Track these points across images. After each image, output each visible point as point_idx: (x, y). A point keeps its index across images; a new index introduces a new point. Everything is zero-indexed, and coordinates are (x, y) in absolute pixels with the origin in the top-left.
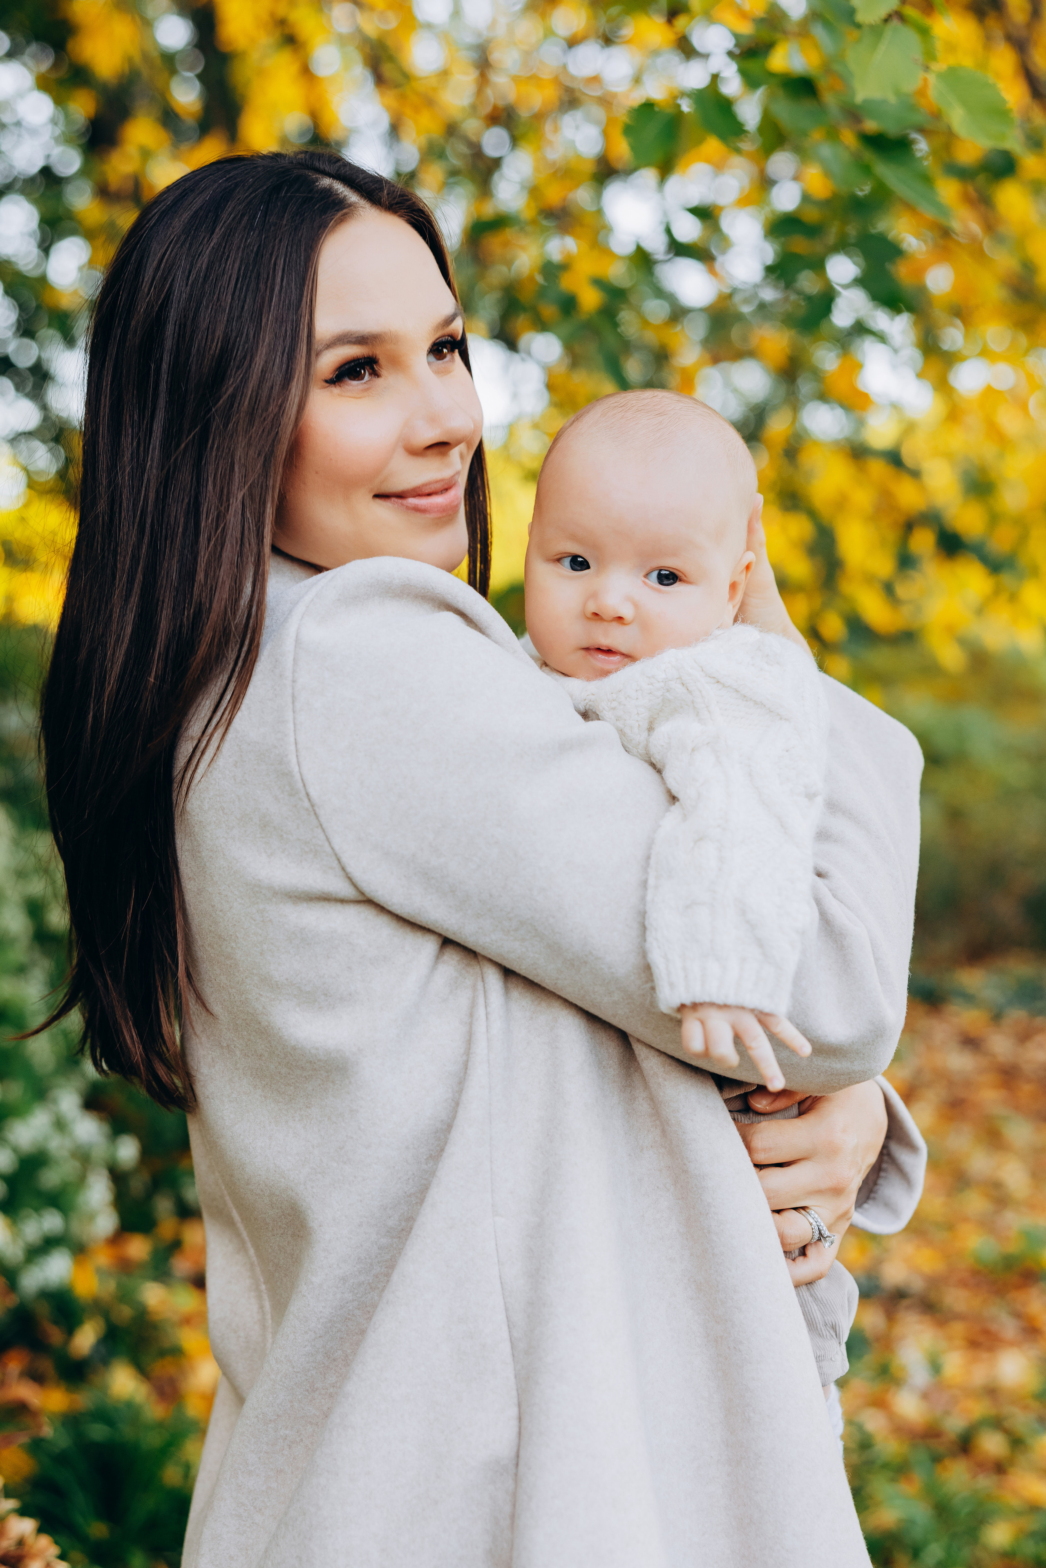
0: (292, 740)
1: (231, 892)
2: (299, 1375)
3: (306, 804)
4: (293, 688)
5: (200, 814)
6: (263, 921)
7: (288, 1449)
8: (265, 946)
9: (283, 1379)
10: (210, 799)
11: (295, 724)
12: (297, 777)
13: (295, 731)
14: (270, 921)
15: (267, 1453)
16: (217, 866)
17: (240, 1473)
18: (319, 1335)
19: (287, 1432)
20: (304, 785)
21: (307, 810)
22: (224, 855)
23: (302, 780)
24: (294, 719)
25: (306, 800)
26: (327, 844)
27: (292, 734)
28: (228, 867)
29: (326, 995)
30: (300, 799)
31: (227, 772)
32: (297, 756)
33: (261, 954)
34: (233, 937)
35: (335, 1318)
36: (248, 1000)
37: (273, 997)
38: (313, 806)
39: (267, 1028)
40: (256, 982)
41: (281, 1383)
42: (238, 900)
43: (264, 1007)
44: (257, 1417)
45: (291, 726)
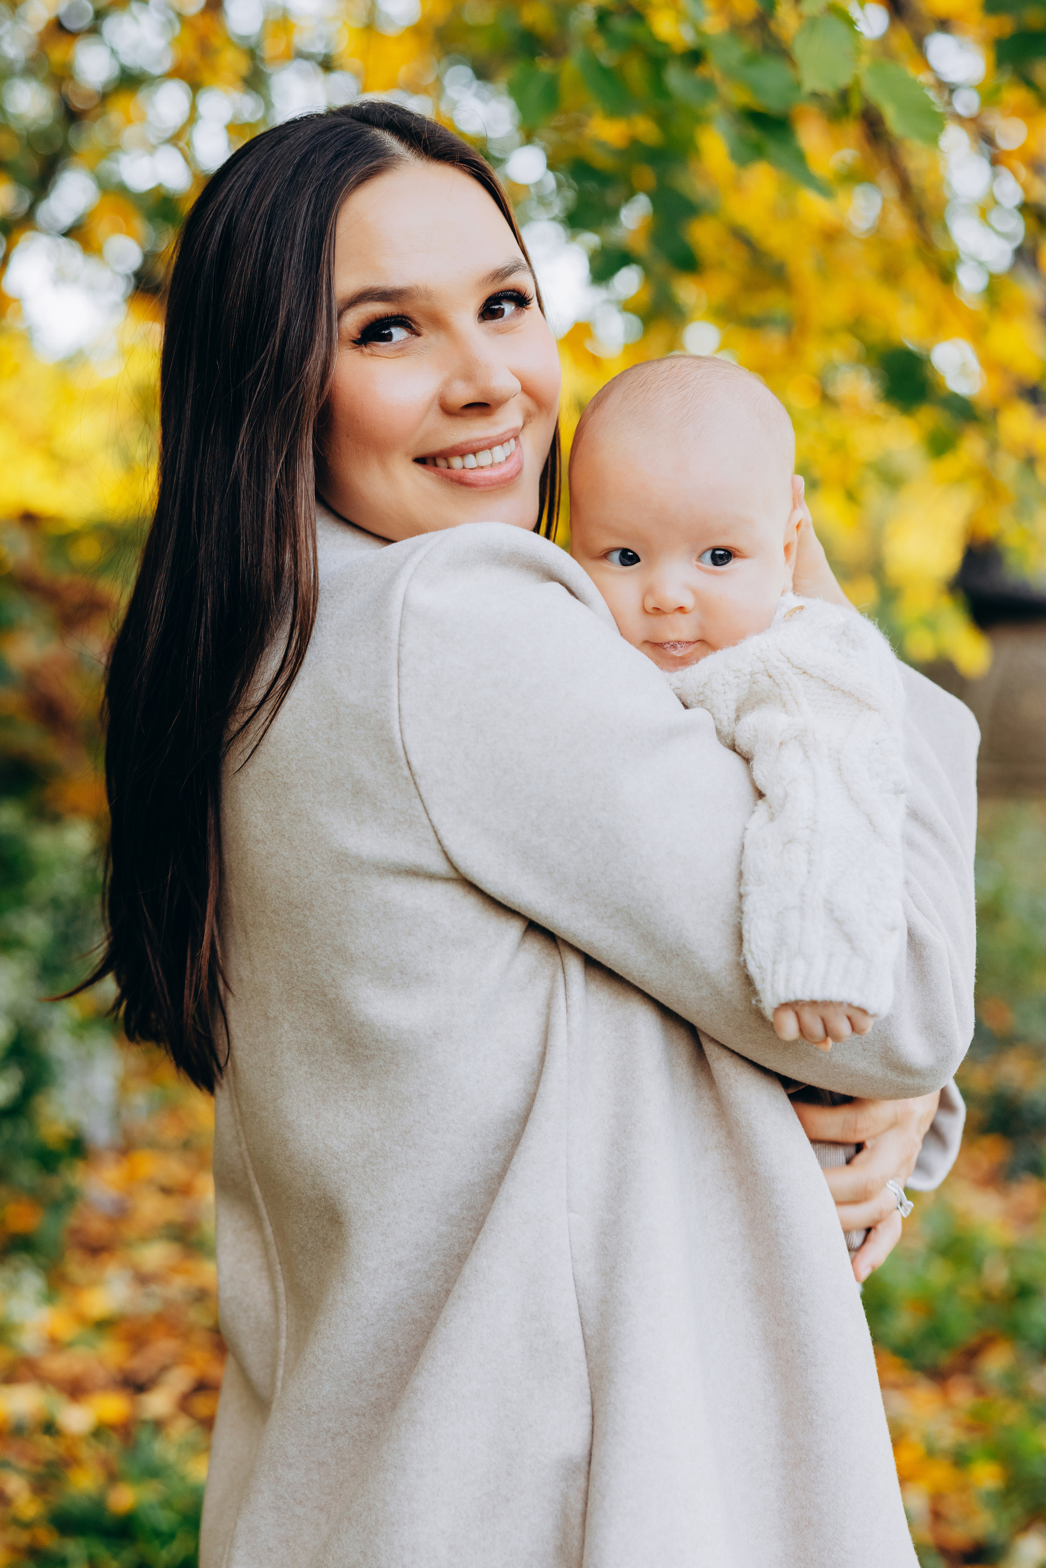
0: (396, 705)
1: (313, 857)
2: (347, 1365)
3: (406, 772)
4: (399, 652)
5: (285, 775)
6: (345, 891)
7: (331, 1442)
8: (344, 917)
9: (331, 1370)
10: (299, 760)
11: (399, 689)
12: (399, 744)
13: (399, 696)
14: (353, 891)
15: (309, 1446)
16: (299, 830)
17: (279, 1466)
18: (371, 1323)
19: (330, 1425)
20: (406, 753)
21: (406, 778)
22: (308, 819)
23: (404, 748)
24: (399, 683)
25: (406, 769)
26: (424, 815)
27: (396, 699)
28: (312, 832)
29: (401, 972)
30: (400, 768)
31: (321, 734)
32: (400, 722)
33: (338, 924)
34: (308, 905)
35: (388, 1306)
36: (315, 971)
37: (346, 970)
38: (412, 775)
39: (333, 1001)
40: (328, 953)
41: (328, 1374)
42: (319, 867)
43: (334, 980)
44: (300, 1409)
45: (395, 691)
